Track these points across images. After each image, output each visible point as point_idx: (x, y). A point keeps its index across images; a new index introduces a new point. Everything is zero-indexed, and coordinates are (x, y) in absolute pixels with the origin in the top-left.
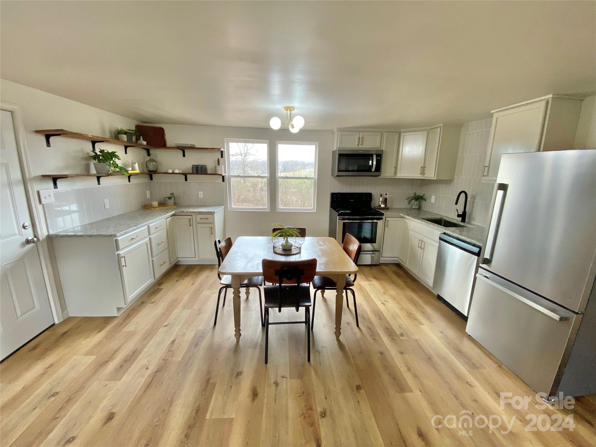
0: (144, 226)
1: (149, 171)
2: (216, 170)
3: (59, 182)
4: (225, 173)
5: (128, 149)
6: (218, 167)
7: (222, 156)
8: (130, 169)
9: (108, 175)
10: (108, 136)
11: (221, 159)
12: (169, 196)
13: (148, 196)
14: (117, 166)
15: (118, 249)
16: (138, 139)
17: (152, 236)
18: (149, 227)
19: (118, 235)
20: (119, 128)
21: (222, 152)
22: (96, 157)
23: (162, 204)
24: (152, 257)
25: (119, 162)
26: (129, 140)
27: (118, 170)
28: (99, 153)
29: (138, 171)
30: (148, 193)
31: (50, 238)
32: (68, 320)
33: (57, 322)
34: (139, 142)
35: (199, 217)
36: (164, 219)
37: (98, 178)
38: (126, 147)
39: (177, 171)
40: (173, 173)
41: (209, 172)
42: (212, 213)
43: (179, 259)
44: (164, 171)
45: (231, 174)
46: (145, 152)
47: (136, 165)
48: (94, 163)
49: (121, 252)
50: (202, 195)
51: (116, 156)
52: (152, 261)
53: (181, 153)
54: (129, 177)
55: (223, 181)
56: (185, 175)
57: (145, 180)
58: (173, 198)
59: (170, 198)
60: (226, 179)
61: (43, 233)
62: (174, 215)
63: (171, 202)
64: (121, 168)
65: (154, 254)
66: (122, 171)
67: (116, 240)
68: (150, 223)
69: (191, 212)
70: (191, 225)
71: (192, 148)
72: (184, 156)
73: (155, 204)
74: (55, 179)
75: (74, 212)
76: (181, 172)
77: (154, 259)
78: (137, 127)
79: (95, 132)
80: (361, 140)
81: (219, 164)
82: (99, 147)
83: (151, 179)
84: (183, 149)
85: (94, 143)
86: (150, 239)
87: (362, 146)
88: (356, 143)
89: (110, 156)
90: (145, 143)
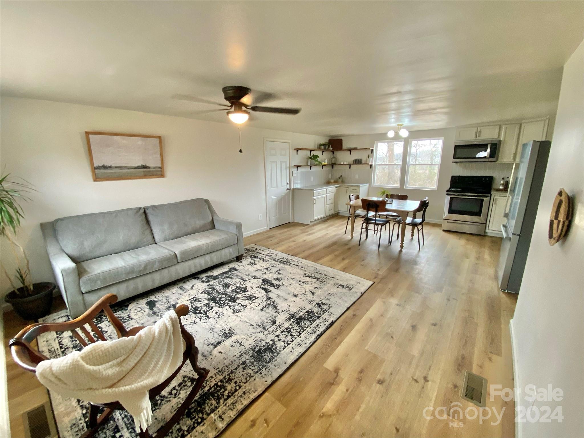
0: (325, 189)
1: (332, 163)
2: (366, 161)
3: (298, 168)
4: (372, 162)
5: (324, 152)
6: (368, 159)
7: (372, 152)
8: (323, 162)
9: (314, 166)
10: (316, 148)
11: (371, 154)
12: (340, 177)
13: (330, 177)
14: (318, 161)
15: (313, 196)
16: (329, 147)
17: (327, 195)
18: (326, 190)
19: (314, 190)
20: (321, 143)
21: (372, 150)
22: (311, 158)
23: (336, 182)
24: (326, 205)
25: (319, 160)
26: (325, 148)
27: (318, 163)
28: (312, 156)
29: (326, 164)
30: (330, 175)
31: (294, 189)
32: (294, 222)
33: (291, 222)
34: (329, 148)
35: (352, 188)
36: (334, 188)
37: (311, 167)
38: (323, 152)
39: (345, 163)
40: (343, 164)
41: (363, 162)
42: (359, 187)
43: (339, 212)
44: (339, 163)
45: (377, 163)
46: (331, 153)
47: (326, 161)
48: (310, 161)
49: (314, 197)
50: (357, 176)
51: (318, 157)
52: (326, 207)
53: (349, 152)
54: (323, 166)
55: (371, 168)
56: (350, 165)
57: (330, 168)
58: (341, 179)
59: (340, 178)
60: (373, 167)
61: (292, 187)
62: (339, 187)
63: (340, 180)
64: (319, 162)
65: (327, 204)
66: (320, 164)
67: (314, 192)
68: (327, 188)
69: (348, 185)
70: (347, 193)
71: (356, 149)
72: (351, 154)
73: (332, 181)
74: (297, 167)
75: (299, 183)
76: (348, 163)
77: (327, 206)
78: (330, 140)
79: (312, 147)
80: (478, 133)
81: (369, 158)
82: (313, 153)
83: (333, 168)
84: (350, 150)
85: (311, 151)
86: (326, 195)
87: (480, 138)
88: (474, 136)
89: (315, 157)
90: (332, 149)
